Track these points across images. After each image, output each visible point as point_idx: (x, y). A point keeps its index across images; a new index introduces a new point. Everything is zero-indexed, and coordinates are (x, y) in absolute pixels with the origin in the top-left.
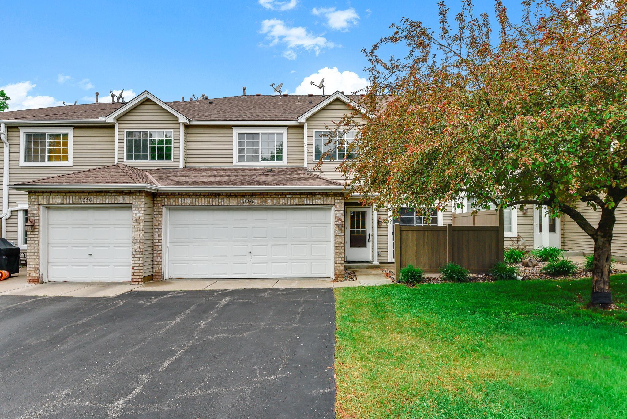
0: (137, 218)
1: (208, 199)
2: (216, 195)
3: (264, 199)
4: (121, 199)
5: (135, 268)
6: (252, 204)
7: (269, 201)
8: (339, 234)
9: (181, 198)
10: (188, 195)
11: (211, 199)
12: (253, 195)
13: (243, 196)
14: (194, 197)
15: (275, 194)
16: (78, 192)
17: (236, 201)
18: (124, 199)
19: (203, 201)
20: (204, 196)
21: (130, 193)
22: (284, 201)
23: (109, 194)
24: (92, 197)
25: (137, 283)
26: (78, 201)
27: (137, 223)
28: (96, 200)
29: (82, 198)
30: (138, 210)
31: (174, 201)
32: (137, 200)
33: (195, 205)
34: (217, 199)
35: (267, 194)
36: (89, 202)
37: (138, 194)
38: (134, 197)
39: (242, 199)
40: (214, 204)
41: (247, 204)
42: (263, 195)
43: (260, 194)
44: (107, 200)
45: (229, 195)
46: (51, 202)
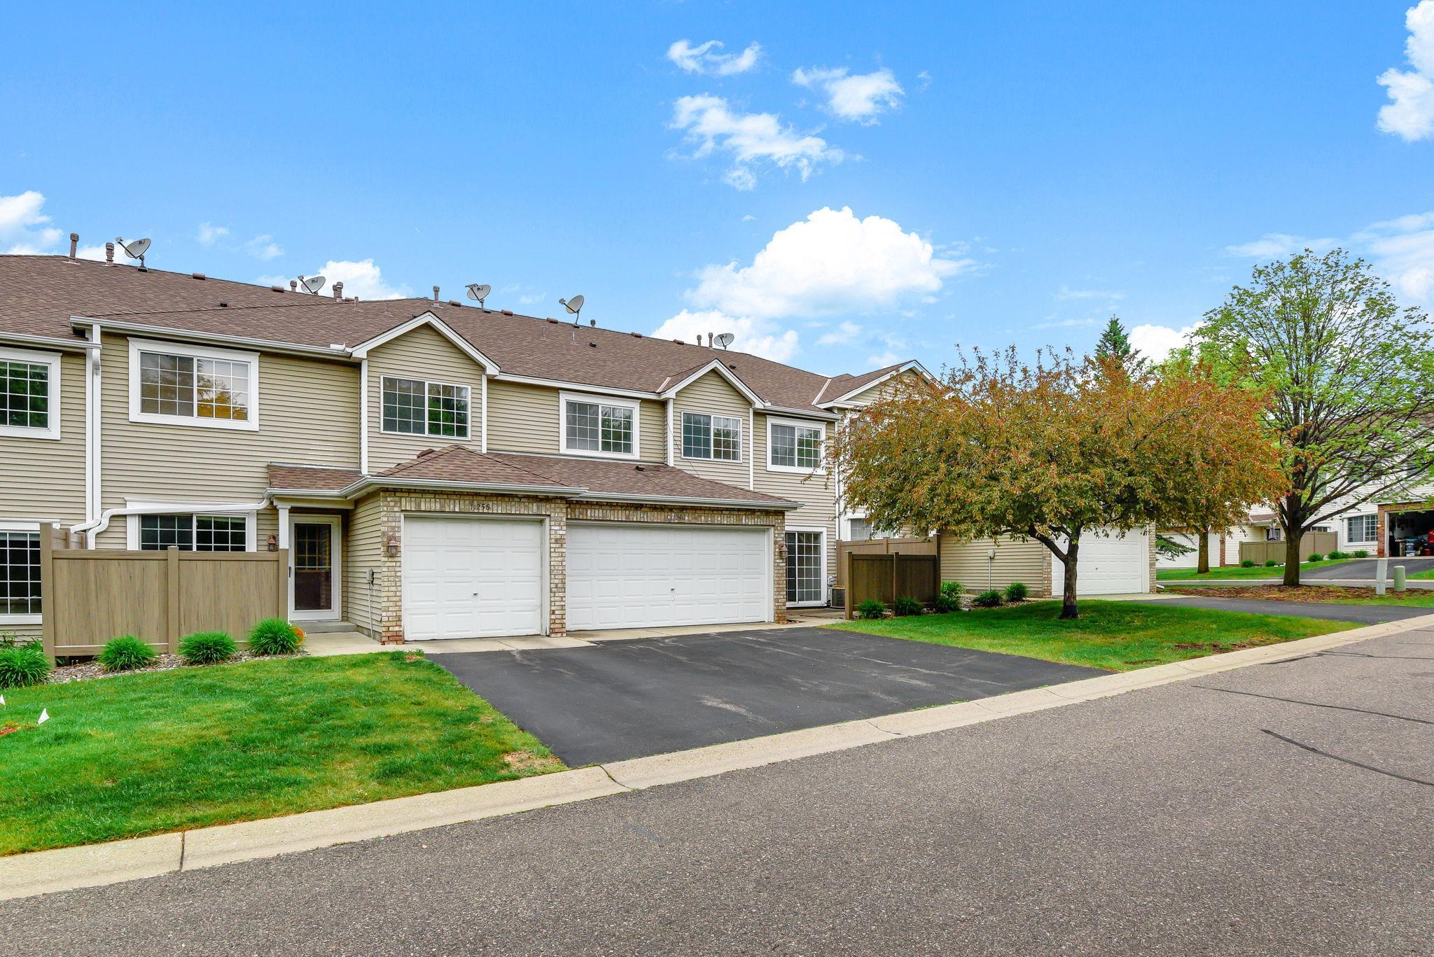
0: (558, 537)
1: (627, 512)
2: (638, 507)
3: (697, 515)
4: (534, 508)
5: (557, 612)
6: (683, 521)
7: (703, 518)
9: (591, 509)
10: (600, 505)
11: (631, 512)
12: (683, 509)
13: (671, 509)
14: (608, 508)
15: (710, 509)
16: (468, 494)
17: (663, 517)
18: (538, 508)
19: (621, 515)
20: (622, 507)
21: (547, 499)
22: (719, 519)
23: (516, 499)
24: (490, 503)
25: (559, 635)
26: (469, 508)
27: (558, 545)
28: (498, 508)
29: (476, 503)
30: (559, 525)
31: (580, 513)
32: (558, 510)
33: (610, 520)
34: (639, 512)
35: (700, 509)
36: (486, 511)
37: (559, 501)
38: (553, 506)
39: (670, 514)
40: (635, 520)
41: (676, 521)
42: (696, 510)
43: (692, 508)
44: (514, 509)
45: (655, 508)
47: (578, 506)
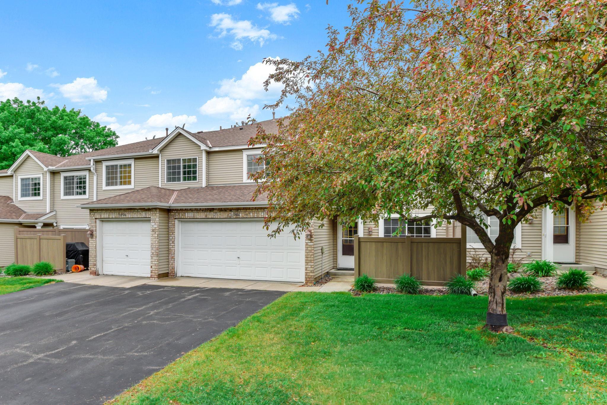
0: (154, 228)
1: (206, 213)
2: (211, 210)
3: (247, 212)
4: (144, 214)
5: (153, 267)
6: (238, 217)
7: (251, 214)
8: (309, 244)
9: (187, 213)
10: (191, 210)
11: (208, 213)
12: (238, 209)
13: (231, 210)
14: (196, 211)
15: (255, 208)
16: (118, 210)
17: (226, 215)
18: (145, 214)
19: (202, 215)
20: (203, 210)
21: (149, 210)
22: (263, 214)
23: (136, 211)
24: (126, 213)
25: (154, 279)
26: (117, 216)
27: (154, 233)
28: (129, 215)
29: (120, 213)
30: (154, 223)
31: (183, 215)
32: (154, 215)
33: (197, 218)
34: (212, 213)
35: (249, 209)
36: (124, 217)
37: (154, 210)
38: (152, 212)
39: (230, 213)
40: (210, 217)
41: (234, 217)
42: (246, 209)
43: (244, 209)
44: (135, 215)
45: (221, 210)
46: (102, 217)
47: (181, 211)
